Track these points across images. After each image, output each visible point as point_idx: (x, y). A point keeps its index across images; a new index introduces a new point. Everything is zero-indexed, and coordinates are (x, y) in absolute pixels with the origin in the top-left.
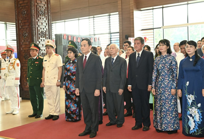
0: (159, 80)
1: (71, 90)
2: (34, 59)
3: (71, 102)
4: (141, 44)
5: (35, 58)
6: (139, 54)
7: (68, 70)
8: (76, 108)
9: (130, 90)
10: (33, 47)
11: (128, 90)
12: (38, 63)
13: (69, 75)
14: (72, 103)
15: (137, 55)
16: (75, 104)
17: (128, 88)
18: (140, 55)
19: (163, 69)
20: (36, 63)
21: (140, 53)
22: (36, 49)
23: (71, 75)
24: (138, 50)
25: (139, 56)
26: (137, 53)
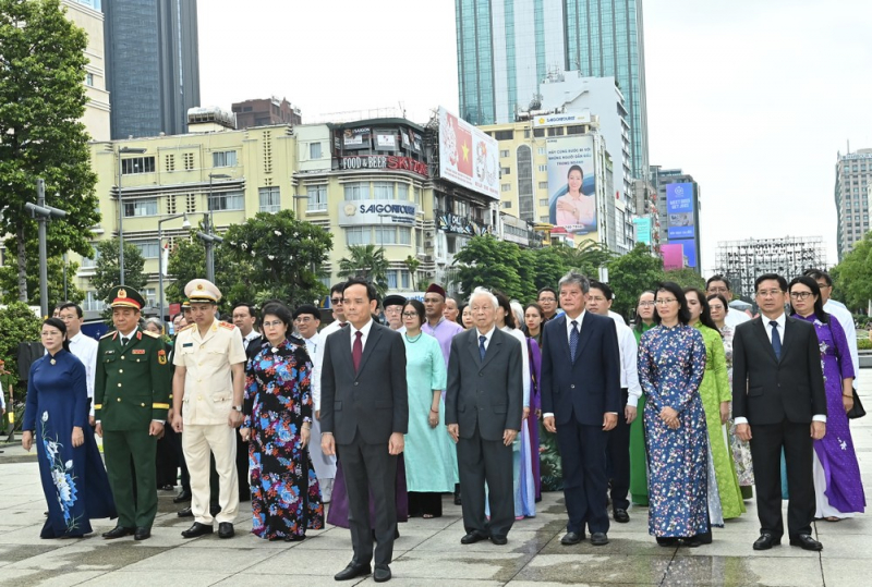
0: (663, 394)
1: (279, 440)
2: (125, 340)
3: (280, 481)
4: (580, 294)
5: (130, 336)
6: (575, 323)
7: (268, 377)
8: (297, 499)
9: (553, 429)
10: (122, 300)
11: (544, 427)
12: (143, 352)
13: (273, 394)
14: (283, 483)
15: (570, 328)
16: (294, 485)
17: (546, 422)
18: (579, 328)
19: (674, 363)
20: (134, 352)
21: (580, 319)
22: (134, 308)
23: (278, 394)
24: (574, 310)
25: (575, 329)
26: (569, 320)
